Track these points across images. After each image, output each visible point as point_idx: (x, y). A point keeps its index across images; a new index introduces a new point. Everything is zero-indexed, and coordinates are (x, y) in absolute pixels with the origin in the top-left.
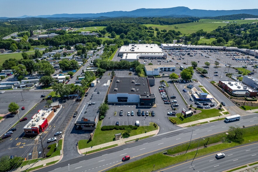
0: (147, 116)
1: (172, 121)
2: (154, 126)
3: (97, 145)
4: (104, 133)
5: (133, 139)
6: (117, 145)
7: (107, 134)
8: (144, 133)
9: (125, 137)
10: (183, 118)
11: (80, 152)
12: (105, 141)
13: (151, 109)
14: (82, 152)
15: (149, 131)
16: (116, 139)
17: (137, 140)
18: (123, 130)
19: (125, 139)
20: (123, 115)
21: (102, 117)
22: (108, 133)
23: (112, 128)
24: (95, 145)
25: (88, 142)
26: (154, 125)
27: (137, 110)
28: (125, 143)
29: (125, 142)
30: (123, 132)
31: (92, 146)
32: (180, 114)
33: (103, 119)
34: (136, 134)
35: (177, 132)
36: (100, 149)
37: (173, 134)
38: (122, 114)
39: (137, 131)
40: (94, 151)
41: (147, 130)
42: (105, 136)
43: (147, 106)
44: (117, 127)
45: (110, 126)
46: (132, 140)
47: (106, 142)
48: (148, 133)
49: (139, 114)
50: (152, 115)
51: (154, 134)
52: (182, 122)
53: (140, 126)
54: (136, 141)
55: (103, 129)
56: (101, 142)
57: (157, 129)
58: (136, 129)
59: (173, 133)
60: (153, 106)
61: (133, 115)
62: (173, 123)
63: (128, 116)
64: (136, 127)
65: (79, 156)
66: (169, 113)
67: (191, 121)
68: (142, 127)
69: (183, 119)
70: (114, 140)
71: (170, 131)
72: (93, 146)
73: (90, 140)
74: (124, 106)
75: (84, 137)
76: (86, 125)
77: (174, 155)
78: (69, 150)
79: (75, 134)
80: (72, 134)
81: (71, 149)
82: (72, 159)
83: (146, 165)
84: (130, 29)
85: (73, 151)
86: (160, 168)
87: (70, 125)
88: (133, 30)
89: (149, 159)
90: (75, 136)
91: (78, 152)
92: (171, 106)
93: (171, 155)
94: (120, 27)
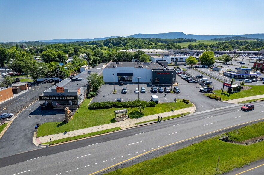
0: (168, 93)
1: (213, 97)
2: (184, 103)
3: (77, 129)
4: (93, 113)
5: (151, 119)
6: (119, 128)
7: (99, 114)
8: (170, 111)
9: (134, 117)
10: (229, 94)
11: (39, 141)
12: (94, 123)
13: (172, 87)
14: (40, 141)
15: (178, 109)
16: (117, 120)
17: (159, 120)
18: (130, 108)
19: (135, 119)
20: (128, 93)
21: (92, 93)
22: (102, 112)
23: (109, 105)
24: (73, 129)
25: (59, 126)
26: (184, 102)
27: (150, 88)
28: (135, 126)
29: (135, 124)
30: (131, 110)
31: (66, 132)
32: (220, 91)
33: (93, 96)
34: (154, 113)
35: (229, 109)
36: (84, 136)
37: (223, 111)
38: (126, 91)
39: (155, 108)
40: (68, 139)
41: (173, 107)
42: (95, 117)
43: (163, 85)
44: (117, 105)
45: (104, 103)
46: (149, 121)
47: (97, 125)
48: (177, 111)
49: (153, 92)
50: (176, 92)
51: (188, 111)
52: (228, 97)
53: (159, 102)
54: (157, 122)
55: (91, 108)
56: (86, 125)
57: (191, 106)
58: (154, 106)
59: (223, 110)
60: (173, 84)
61: (144, 93)
62: (214, 99)
63: (135, 93)
64: (153, 104)
65: (33, 149)
66: (202, 89)
67: (242, 97)
68: (164, 104)
69: (229, 96)
70: (113, 121)
71: (216, 108)
72: (70, 131)
73: (65, 122)
74: (128, 85)
75: (54, 118)
76: (61, 98)
77: (245, 141)
78: (14, 139)
79: (37, 115)
80: (32, 116)
81: (19, 137)
82: (13, 154)
83: (191, 161)
84: (128, 42)
85: (23, 139)
86: (230, 167)
87: (34, 105)
88: (132, 42)
89: (196, 150)
90: (37, 118)
91: (32, 141)
92: (200, 84)
93: (239, 142)
94: (118, 40)
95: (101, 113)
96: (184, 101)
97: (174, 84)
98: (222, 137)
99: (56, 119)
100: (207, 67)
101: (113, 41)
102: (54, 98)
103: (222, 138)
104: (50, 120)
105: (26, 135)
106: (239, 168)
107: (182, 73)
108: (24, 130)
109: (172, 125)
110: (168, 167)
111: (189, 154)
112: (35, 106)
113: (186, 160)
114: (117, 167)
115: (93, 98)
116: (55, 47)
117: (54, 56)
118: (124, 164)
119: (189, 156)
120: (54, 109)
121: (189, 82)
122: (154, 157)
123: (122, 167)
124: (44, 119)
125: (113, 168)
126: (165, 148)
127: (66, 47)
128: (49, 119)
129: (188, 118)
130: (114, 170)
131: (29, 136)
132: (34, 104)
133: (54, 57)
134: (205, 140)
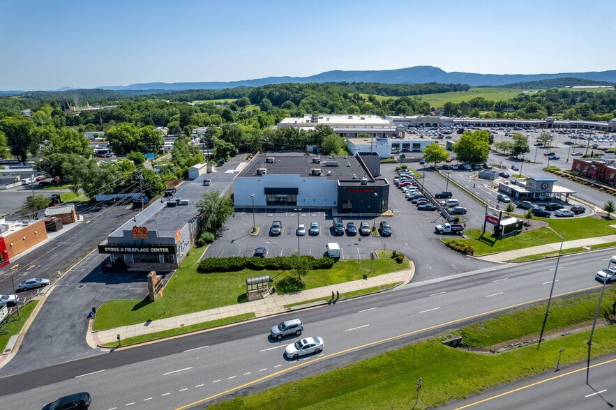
0: (367, 235)
1: (458, 247)
2: (393, 261)
3: (170, 316)
4: (206, 280)
5: (317, 297)
6: (253, 315)
7: (216, 283)
8: (359, 278)
9: (286, 292)
10: (494, 239)
11: (96, 339)
12: (204, 303)
13: (378, 221)
14: (99, 339)
15: (377, 275)
16: (250, 298)
17: (333, 300)
18: (280, 271)
19: (287, 296)
20: (282, 235)
21: (206, 235)
22: (222, 279)
23: (239, 264)
24: (162, 315)
25: (137, 307)
26: (392, 257)
27: (330, 223)
28: (283, 310)
29: (285, 307)
30: (281, 276)
31: (149, 321)
32: (479, 231)
33: (208, 241)
34: (327, 282)
35: (483, 276)
36: (183, 330)
37: (469, 281)
38: (279, 230)
39: (330, 272)
40: (153, 336)
41: (368, 271)
42: (209, 290)
43: (361, 214)
44: (256, 263)
45: (229, 259)
46: (312, 301)
47: (211, 308)
48: (373, 278)
49: (335, 233)
50: (384, 233)
51: (397, 281)
52: (490, 248)
53: (343, 258)
54: (329, 303)
55: (203, 269)
56: (189, 308)
57: (407, 267)
58: (328, 267)
59: (469, 278)
60: (382, 212)
61: (316, 234)
62: (458, 251)
63: (298, 235)
64: (327, 263)
65: (86, 355)
66: (440, 227)
67: (521, 246)
68: (352, 262)
69: (493, 243)
70: (243, 298)
71: (457, 272)
72: (156, 319)
73: (148, 300)
74: (287, 213)
75: (128, 291)
76: (142, 250)
77: (492, 347)
78: (51, 333)
79: (95, 284)
80: (85, 285)
81: (60, 330)
82: (50, 365)
83: (376, 386)
84: (306, 94)
85: (67, 335)
86: (443, 398)
87: (90, 260)
88: (314, 96)
89: (390, 363)
90: (95, 290)
91: (84, 339)
92: (441, 214)
93: (480, 349)
94: (282, 90)
95: (222, 281)
96: (394, 255)
97: (383, 214)
98: (450, 337)
99: (132, 294)
100: (470, 168)
101: (271, 93)
102: (129, 250)
103: (448, 340)
104: (121, 295)
105: (73, 326)
106: (459, 400)
107: (409, 184)
108: (70, 316)
109: (357, 311)
110: (330, 395)
111: (375, 370)
112: (92, 262)
113: (367, 383)
114: (236, 393)
115: (210, 245)
116: (139, 109)
117: (135, 138)
118: (249, 388)
119: (374, 376)
120: (129, 270)
121: (419, 209)
122: (308, 376)
123: (245, 394)
124: (108, 293)
125: (228, 395)
126: (331, 359)
127: (162, 107)
128: (118, 292)
129: (393, 295)
130: (229, 399)
131: (79, 328)
132: (89, 258)
133: (134, 140)
134: (413, 343)
